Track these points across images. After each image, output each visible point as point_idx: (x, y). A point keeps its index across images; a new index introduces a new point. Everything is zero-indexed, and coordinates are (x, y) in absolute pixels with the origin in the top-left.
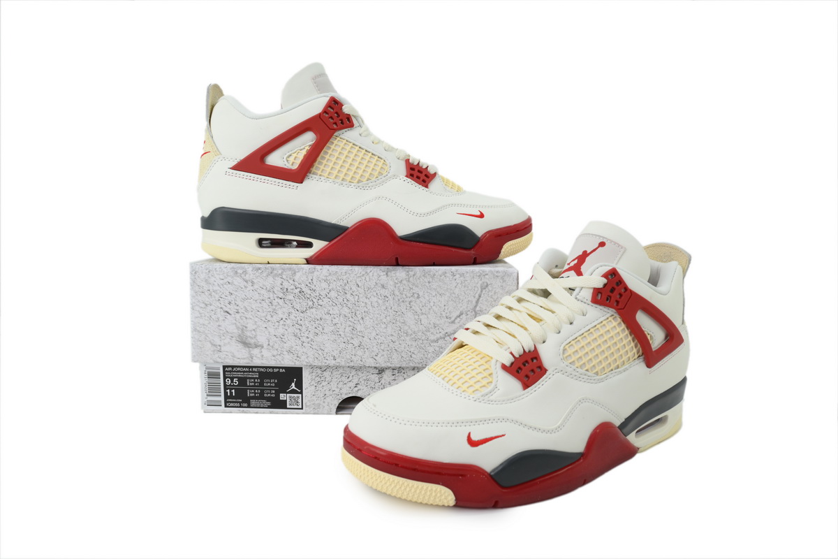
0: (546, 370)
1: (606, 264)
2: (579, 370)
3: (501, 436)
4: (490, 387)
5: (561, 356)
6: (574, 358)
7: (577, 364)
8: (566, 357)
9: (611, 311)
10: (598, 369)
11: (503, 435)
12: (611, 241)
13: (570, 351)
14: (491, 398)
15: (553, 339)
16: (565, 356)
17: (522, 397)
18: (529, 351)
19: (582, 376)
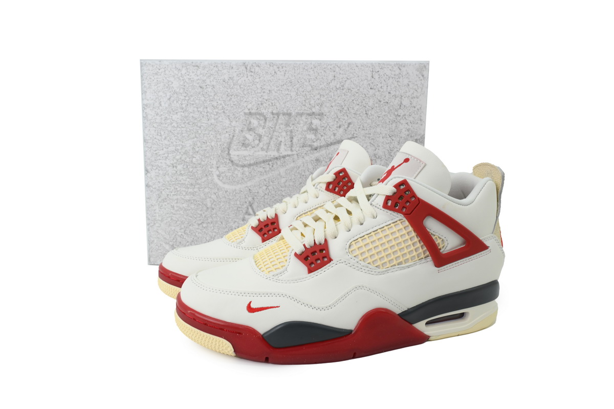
0: (330, 260)
1: (400, 176)
2: (362, 263)
3: (275, 307)
4: (282, 270)
5: (347, 250)
6: (357, 252)
7: (361, 258)
8: (352, 251)
9: (400, 216)
10: (379, 263)
11: (278, 307)
12: (415, 158)
13: (354, 247)
14: (280, 278)
15: (343, 236)
16: (350, 250)
17: (305, 279)
18: (320, 244)
19: (363, 268)
